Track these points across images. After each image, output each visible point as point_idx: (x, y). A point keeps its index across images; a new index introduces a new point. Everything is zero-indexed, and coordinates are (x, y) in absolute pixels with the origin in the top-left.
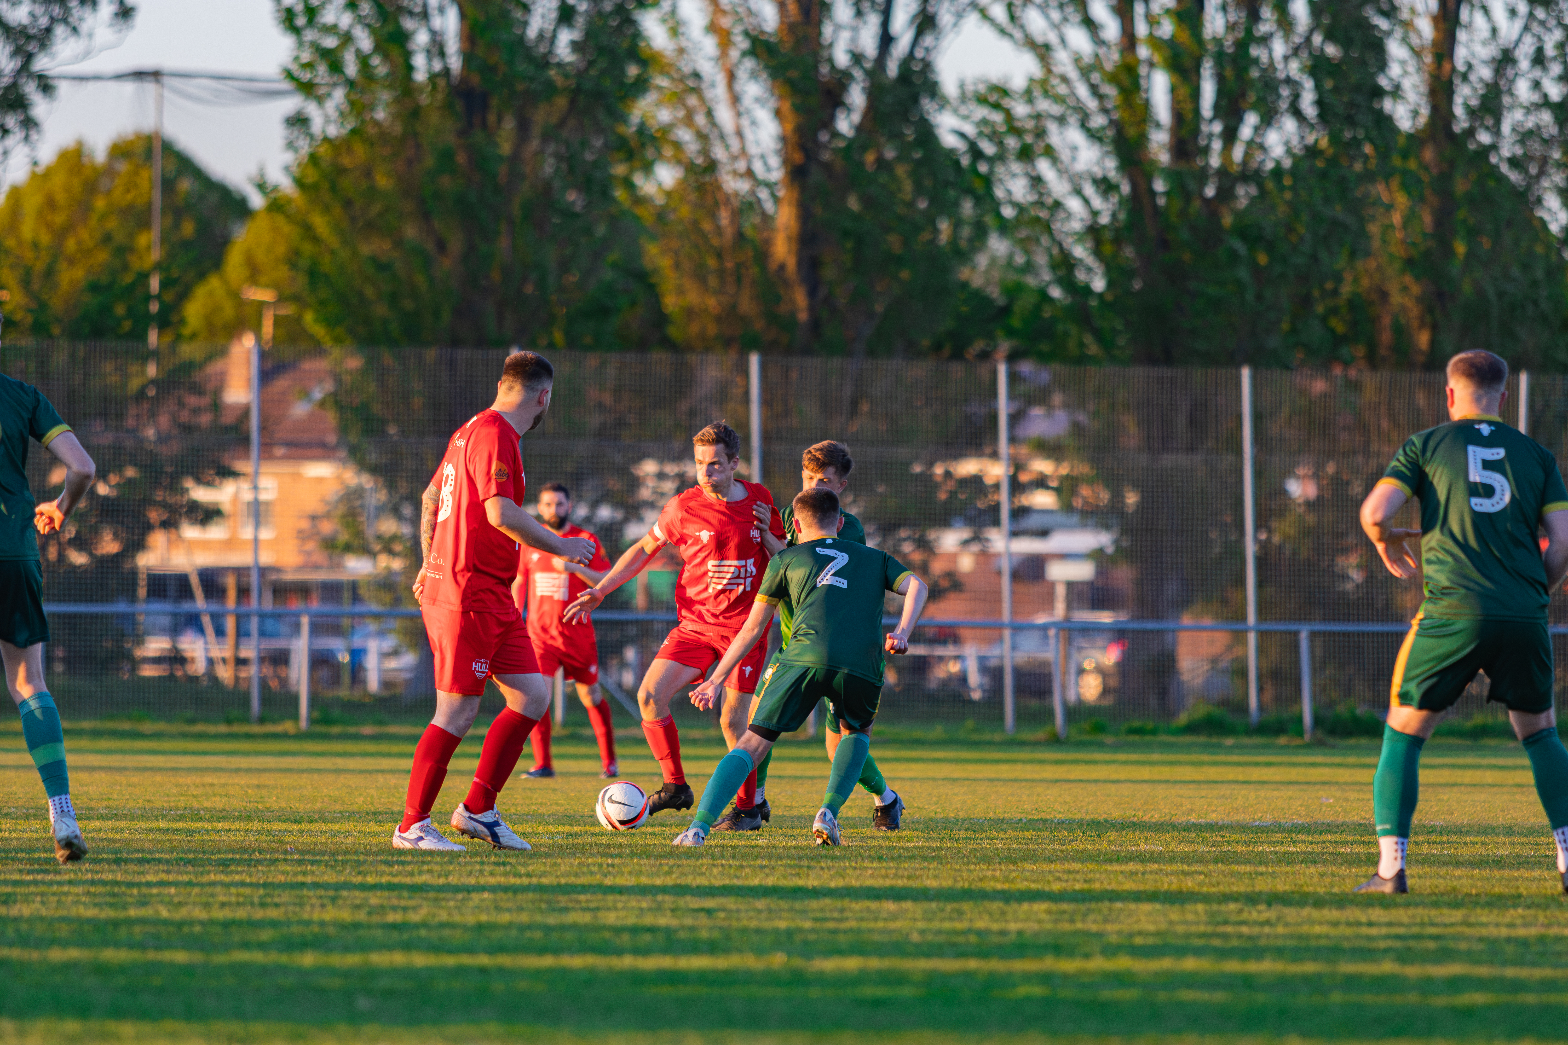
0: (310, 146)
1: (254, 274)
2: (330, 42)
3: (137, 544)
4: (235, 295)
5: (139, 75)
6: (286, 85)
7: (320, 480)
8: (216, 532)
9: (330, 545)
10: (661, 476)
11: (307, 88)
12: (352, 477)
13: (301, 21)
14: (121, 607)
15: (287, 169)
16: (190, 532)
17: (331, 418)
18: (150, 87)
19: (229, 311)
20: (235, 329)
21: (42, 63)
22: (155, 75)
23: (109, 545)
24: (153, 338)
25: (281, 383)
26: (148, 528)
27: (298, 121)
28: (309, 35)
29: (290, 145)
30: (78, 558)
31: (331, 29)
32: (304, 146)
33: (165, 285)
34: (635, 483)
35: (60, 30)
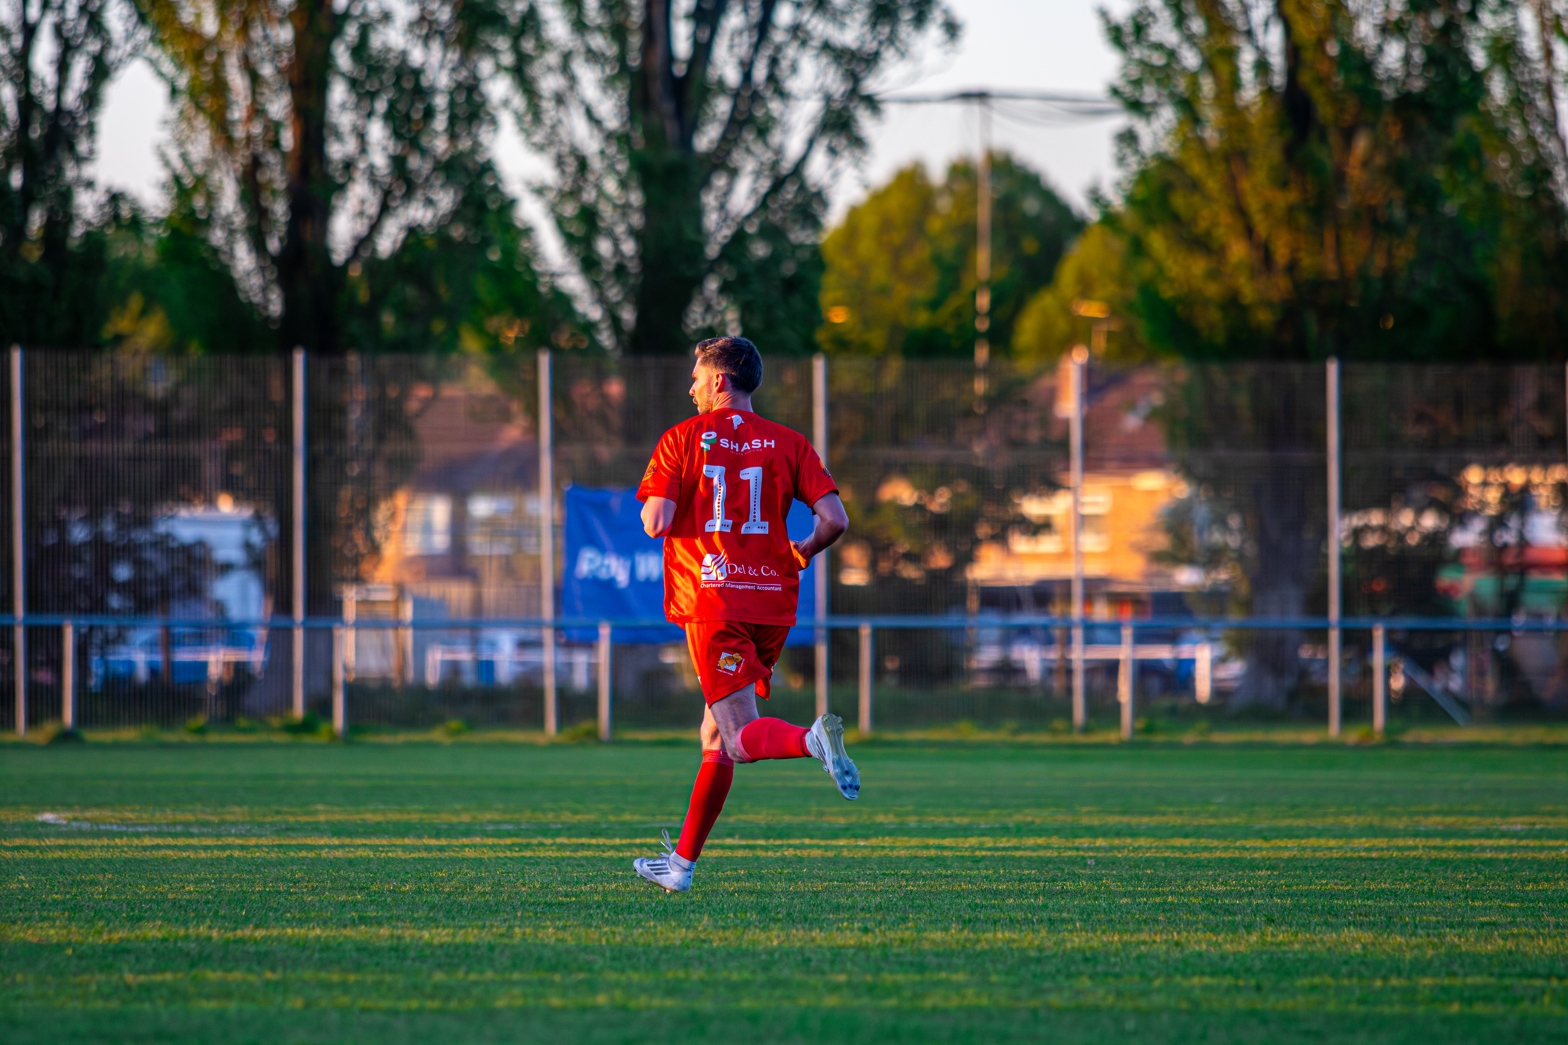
0: (1139, 163)
1: (1086, 289)
2: (1158, 59)
3: (966, 558)
4: (1067, 310)
5: (967, 96)
6: (1115, 104)
7: (1151, 493)
8: (1047, 544)
9: (1157, 557)
10: (1485, 484)
11: (1136, 106)
12: (1183, 490)
13: (1129, 39)
14: (952, 620)
15: (1118, 184)
16: (1021, 544)
17: (1158, 432)
18: (975, 109)
19: (1062, 326)
20: (1066, 345)
21: (871, 85)
22: (980, 96)
23: (941, 560)
24: (982, 354)
25: (1113, 398)
26: (976, 542)
27: (1128, 138)
28: (1137, 53)
29: (1121, 161)
30: (910, 572)
31: (1159, 47)
32: (1133, 162)
33: (995, 303)
34: (1460, 491)
35: (889, 54)
